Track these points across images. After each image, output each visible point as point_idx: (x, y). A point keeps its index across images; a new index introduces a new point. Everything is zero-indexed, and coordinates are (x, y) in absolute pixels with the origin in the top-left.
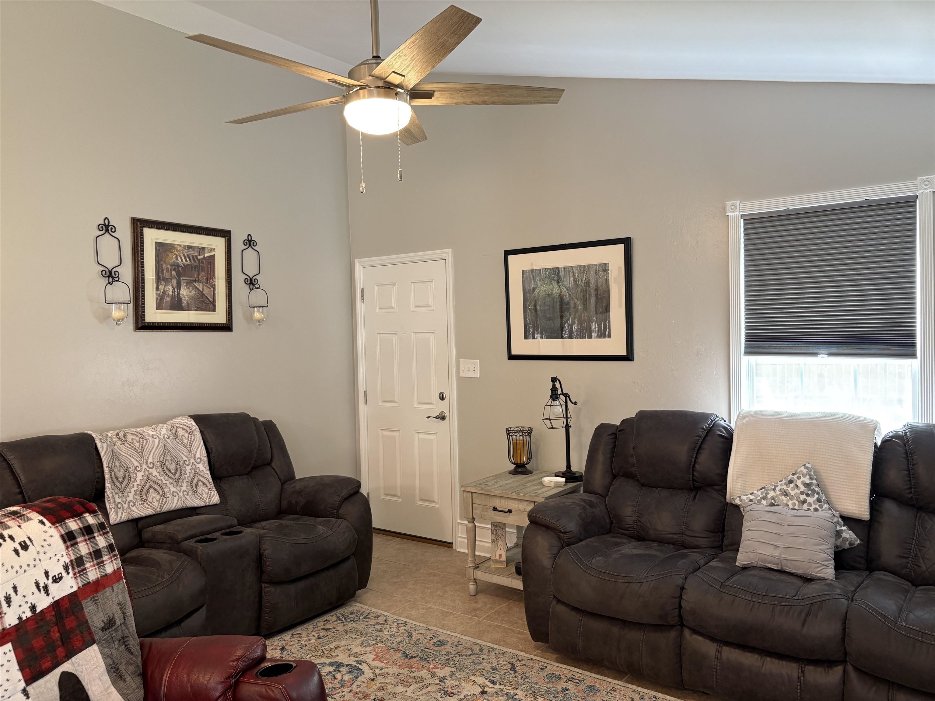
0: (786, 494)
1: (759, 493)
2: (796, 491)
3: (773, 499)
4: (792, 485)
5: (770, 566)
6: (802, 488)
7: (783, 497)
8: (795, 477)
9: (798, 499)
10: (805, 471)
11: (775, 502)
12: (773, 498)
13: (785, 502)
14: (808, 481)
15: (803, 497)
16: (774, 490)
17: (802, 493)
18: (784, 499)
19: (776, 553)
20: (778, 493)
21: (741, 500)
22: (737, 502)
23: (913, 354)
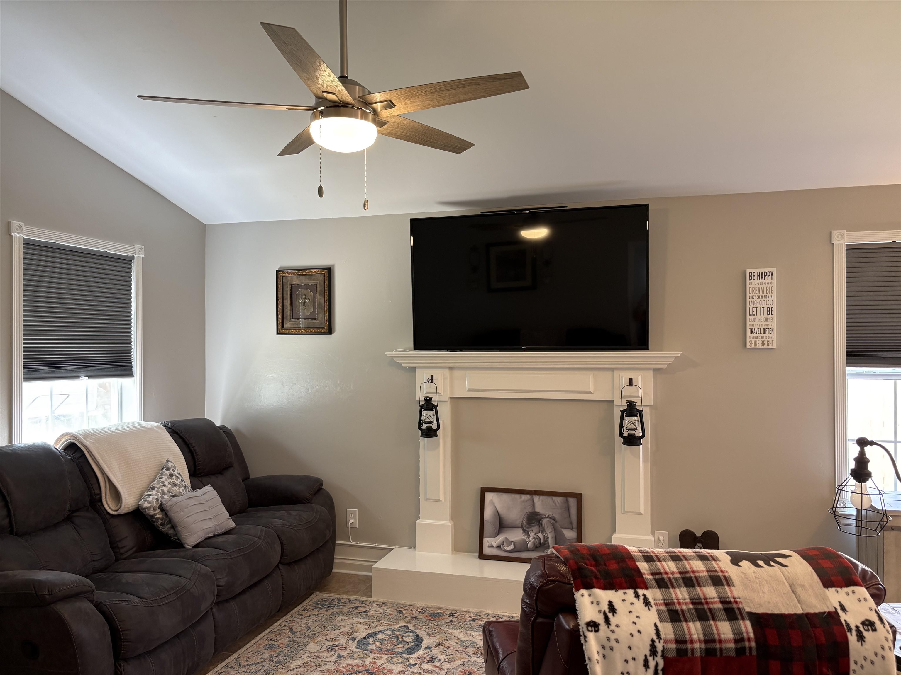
0: (176, 485)
3: (169, 492)
4: (174, 477)
7: (175, 488)
11: (172, 493)
13: (178, 491)
16: (164, 486)
20: (169, 486)
23: (130, 374)
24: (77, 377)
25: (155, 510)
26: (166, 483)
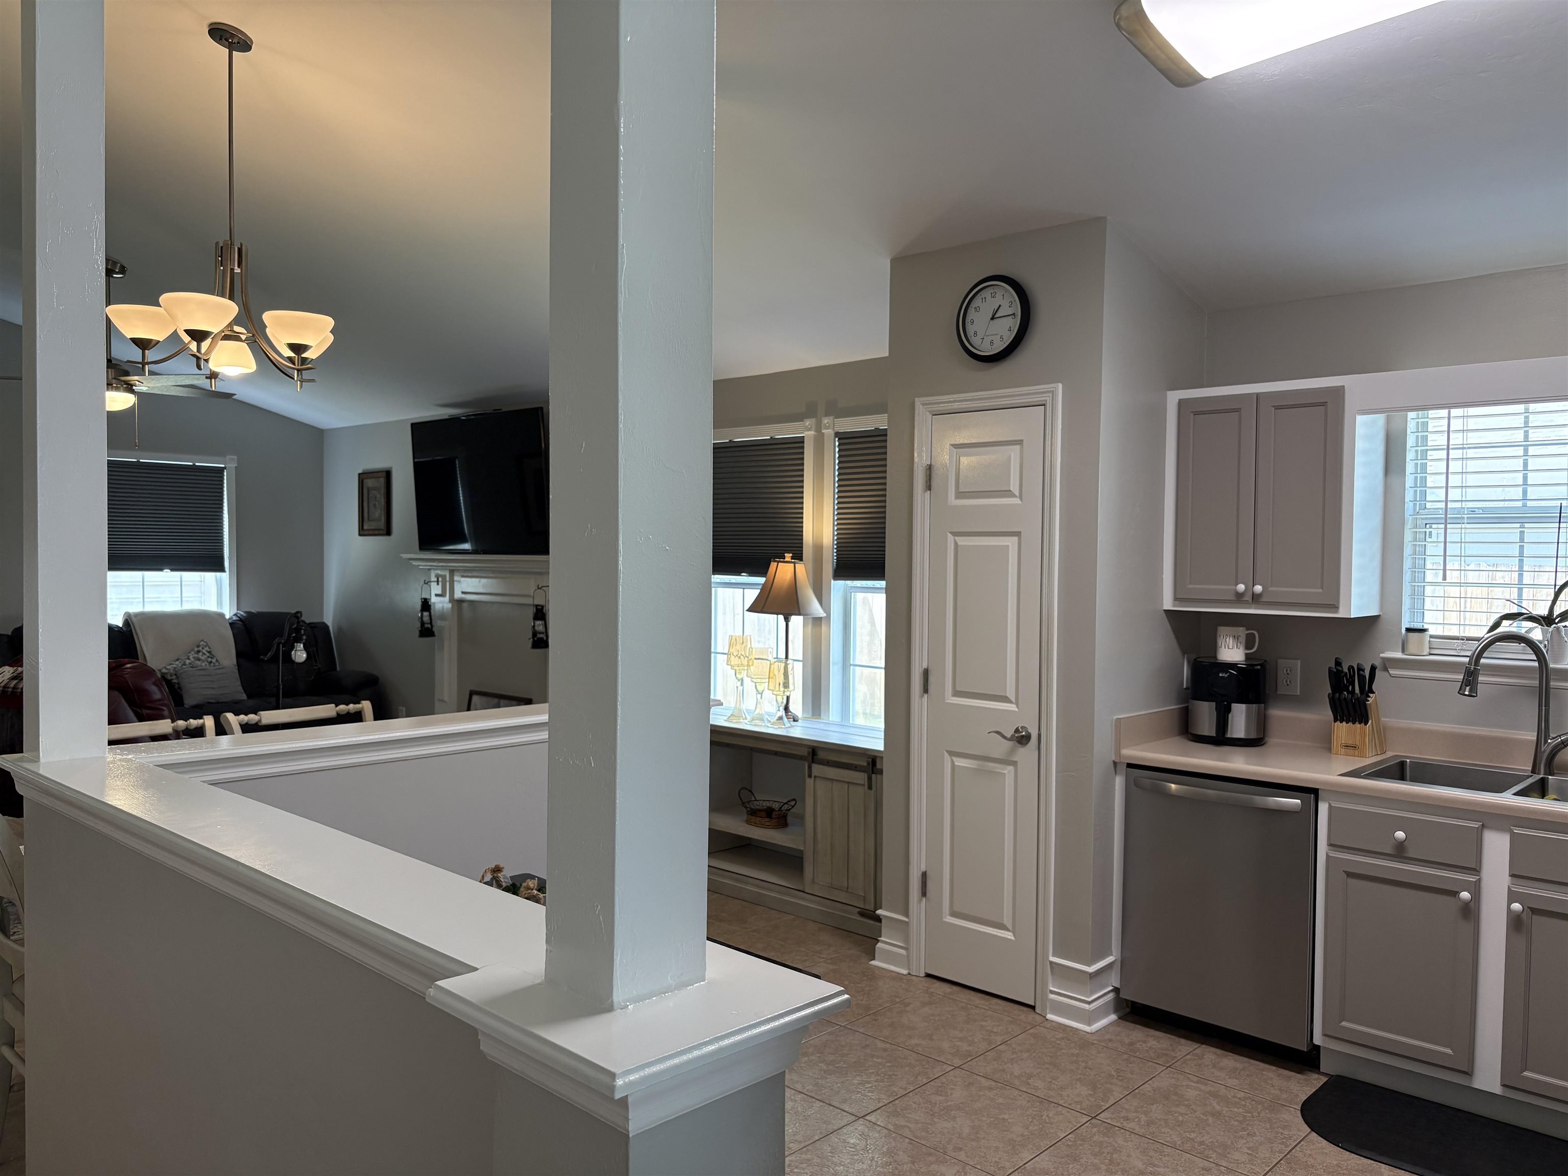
0: (199, 660)
1: (177, 663)
2: (205, 656)
4: (201, 654)
5: (211, 701)
6: (208, 654)
8: (200, 648)
9: (207, 661)
10: (205, 644)
12: (190, 664)
14: (209, 650)
15: (209, 660)
16: (189, 659)
17: (208, 657)
18: (199, 663)
19: (214, 692)
20: (193, 660)
21: (167, 669)
22: (164, 671)
23: (222, 570)
24: (161, 570)
25: (171, 676)
26: (191, 657)
